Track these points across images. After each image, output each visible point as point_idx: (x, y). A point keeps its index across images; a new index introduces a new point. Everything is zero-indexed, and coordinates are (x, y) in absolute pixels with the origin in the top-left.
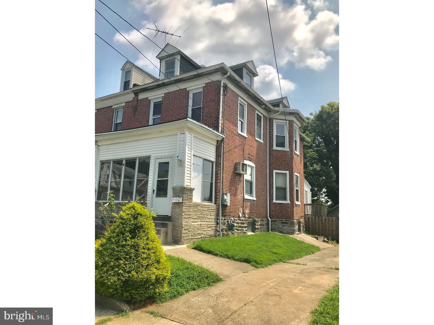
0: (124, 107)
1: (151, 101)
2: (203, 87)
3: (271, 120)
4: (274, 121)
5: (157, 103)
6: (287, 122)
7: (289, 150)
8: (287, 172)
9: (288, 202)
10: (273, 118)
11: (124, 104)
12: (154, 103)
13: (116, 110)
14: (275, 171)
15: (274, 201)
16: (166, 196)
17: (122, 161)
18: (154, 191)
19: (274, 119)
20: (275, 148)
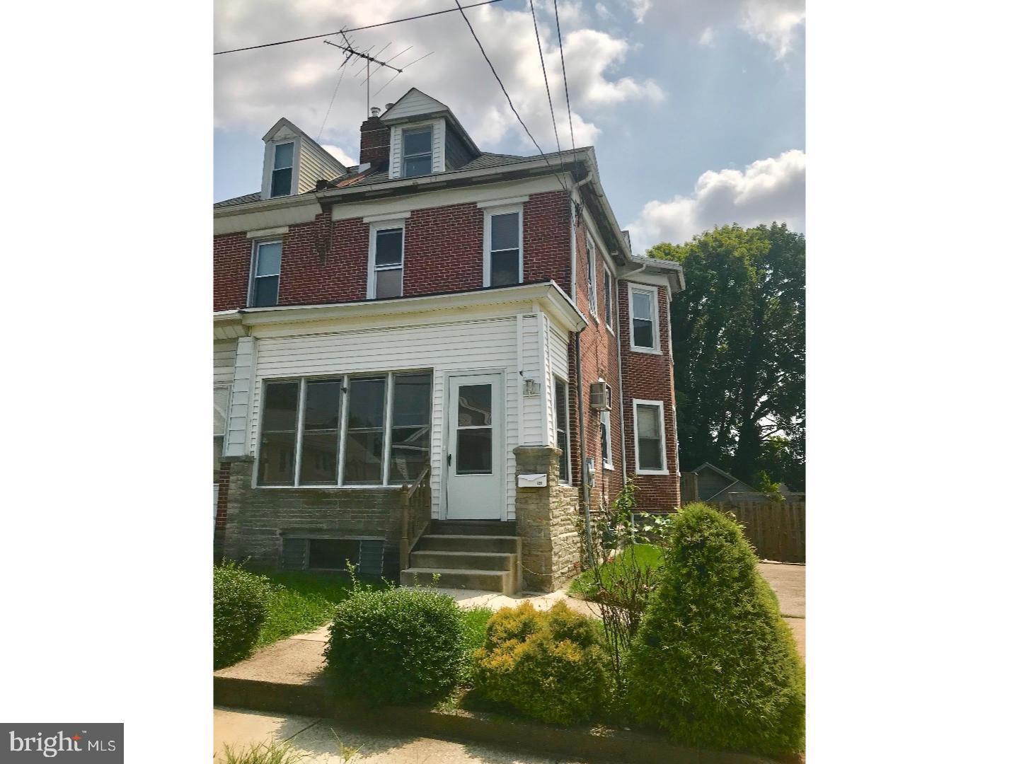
0: (285, 236)
1: (371, 226)
2: (524, 203)
3: (623, 284)
4: (630, 285)
5: (387, 233)
6: (655, 289)
7: (662, 354)
8: (660, 403)
9: (665, 472)
10: (626, 280)
11: (285, 230)
12: (378, 232)
13: (257, 242)
14: (636, 402)
15: (638, 471)
16: (488, 471)
17: (340, 380)
18: (449, 458)
19: (630, 281)
20: (634, 348)
